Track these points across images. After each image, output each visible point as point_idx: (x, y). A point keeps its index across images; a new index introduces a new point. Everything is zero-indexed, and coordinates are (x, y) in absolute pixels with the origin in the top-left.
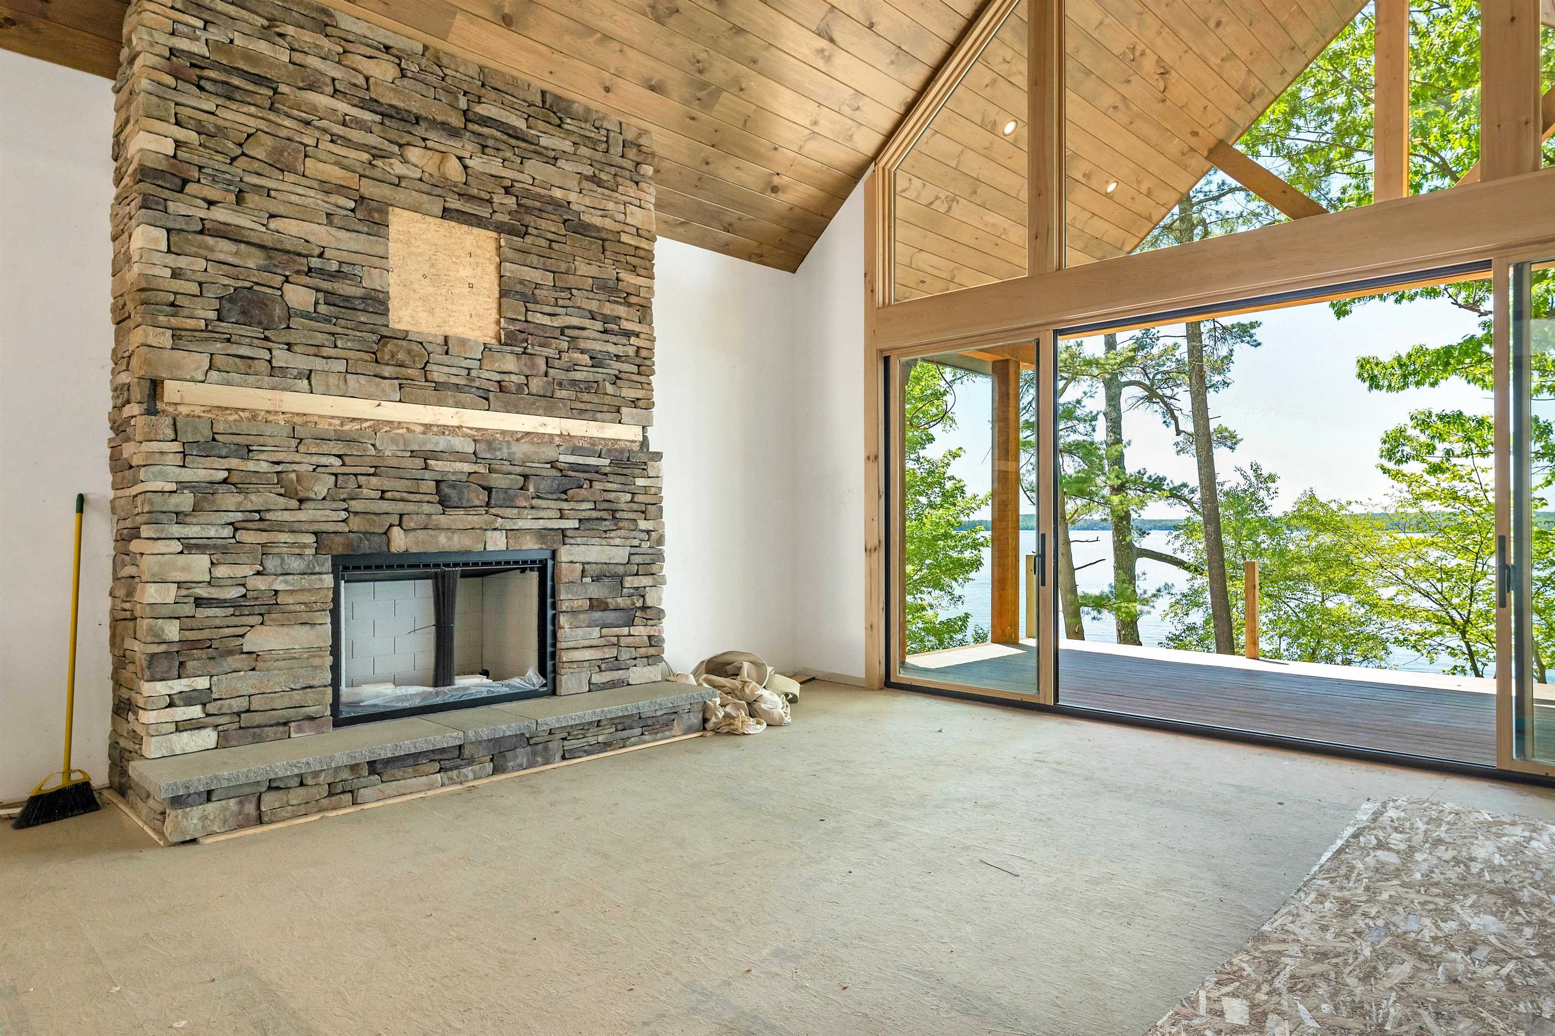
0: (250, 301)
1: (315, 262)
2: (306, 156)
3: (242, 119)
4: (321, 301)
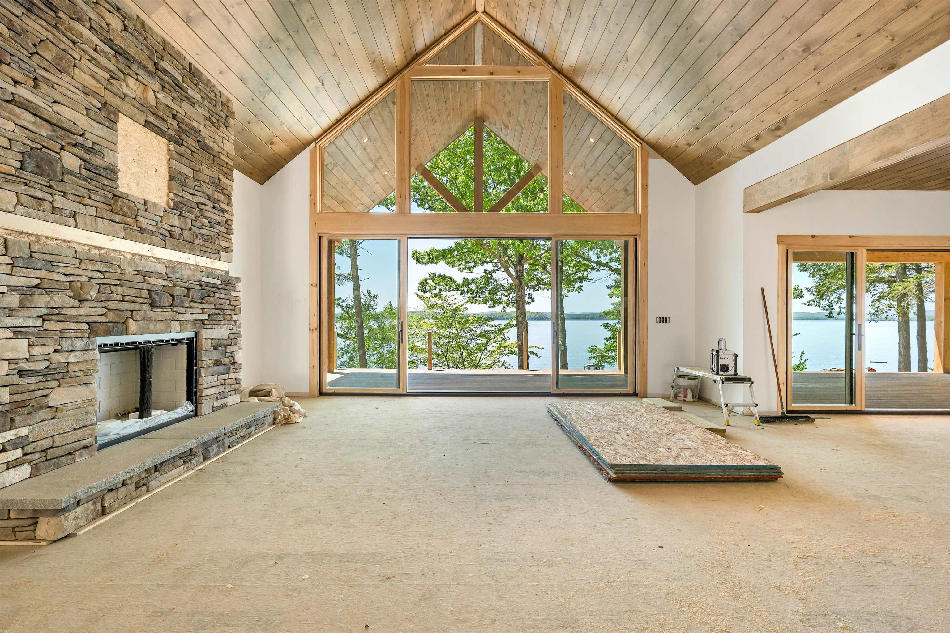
0: (42, 159)
1: (80, 140)
2: (75, 66)
3: (38, 28)
4: (83, 166)
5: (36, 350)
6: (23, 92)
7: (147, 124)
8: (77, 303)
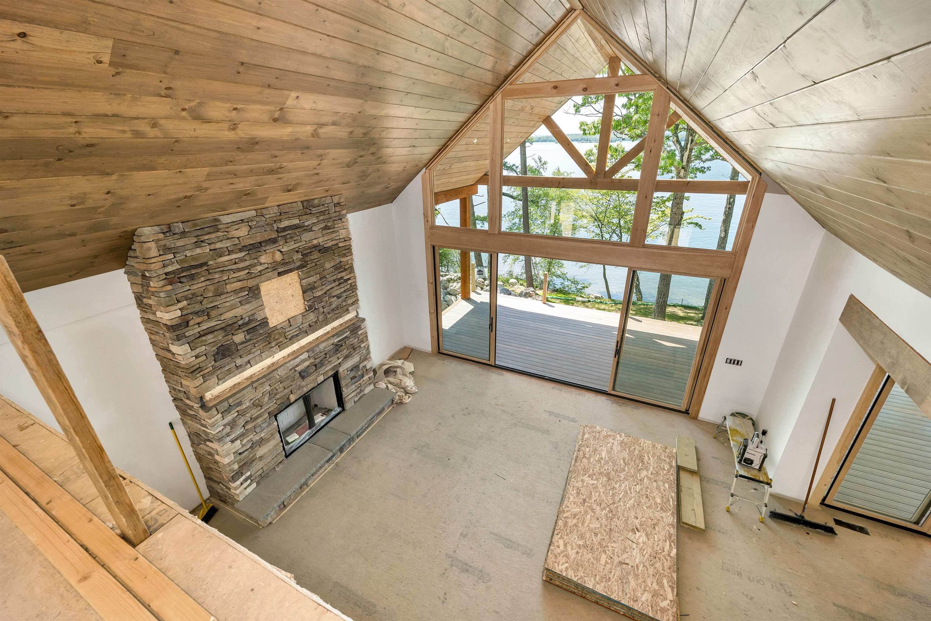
0: (224, 350)
1: (240, 322)
2: (226, 284)
3: (200, 285)
4: (246, 335)
5: (244, 441)
6: (204, 326)
7: (280, 274)
8: (259, 408)
